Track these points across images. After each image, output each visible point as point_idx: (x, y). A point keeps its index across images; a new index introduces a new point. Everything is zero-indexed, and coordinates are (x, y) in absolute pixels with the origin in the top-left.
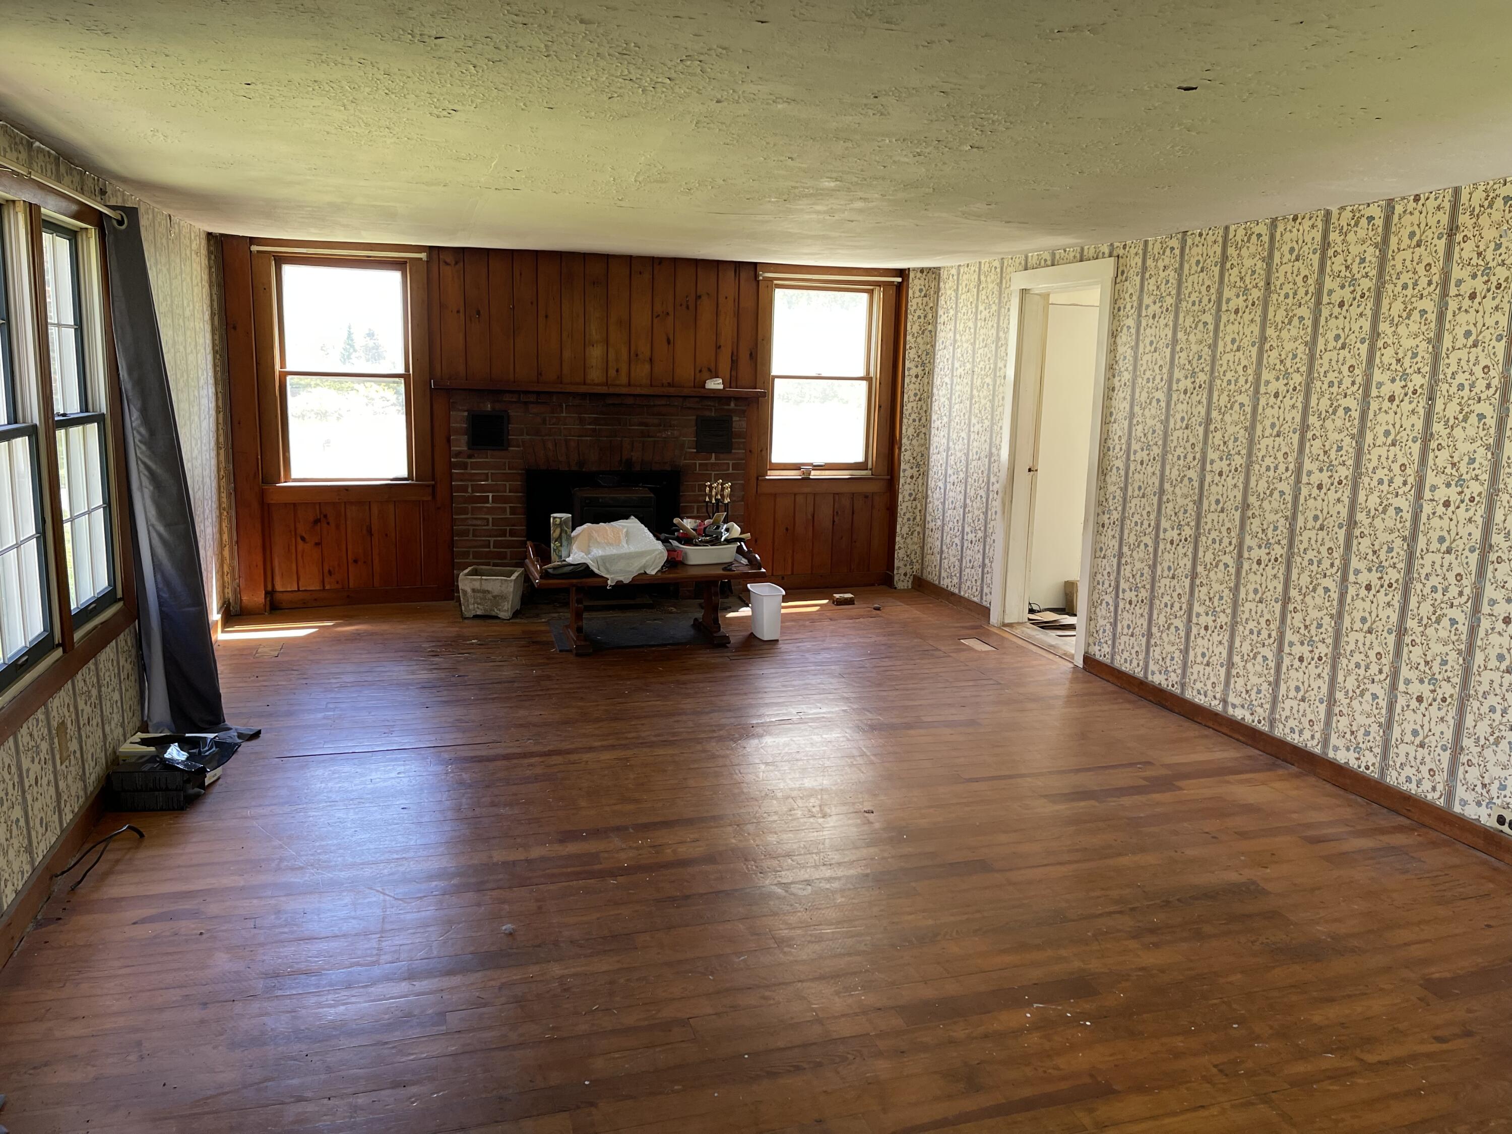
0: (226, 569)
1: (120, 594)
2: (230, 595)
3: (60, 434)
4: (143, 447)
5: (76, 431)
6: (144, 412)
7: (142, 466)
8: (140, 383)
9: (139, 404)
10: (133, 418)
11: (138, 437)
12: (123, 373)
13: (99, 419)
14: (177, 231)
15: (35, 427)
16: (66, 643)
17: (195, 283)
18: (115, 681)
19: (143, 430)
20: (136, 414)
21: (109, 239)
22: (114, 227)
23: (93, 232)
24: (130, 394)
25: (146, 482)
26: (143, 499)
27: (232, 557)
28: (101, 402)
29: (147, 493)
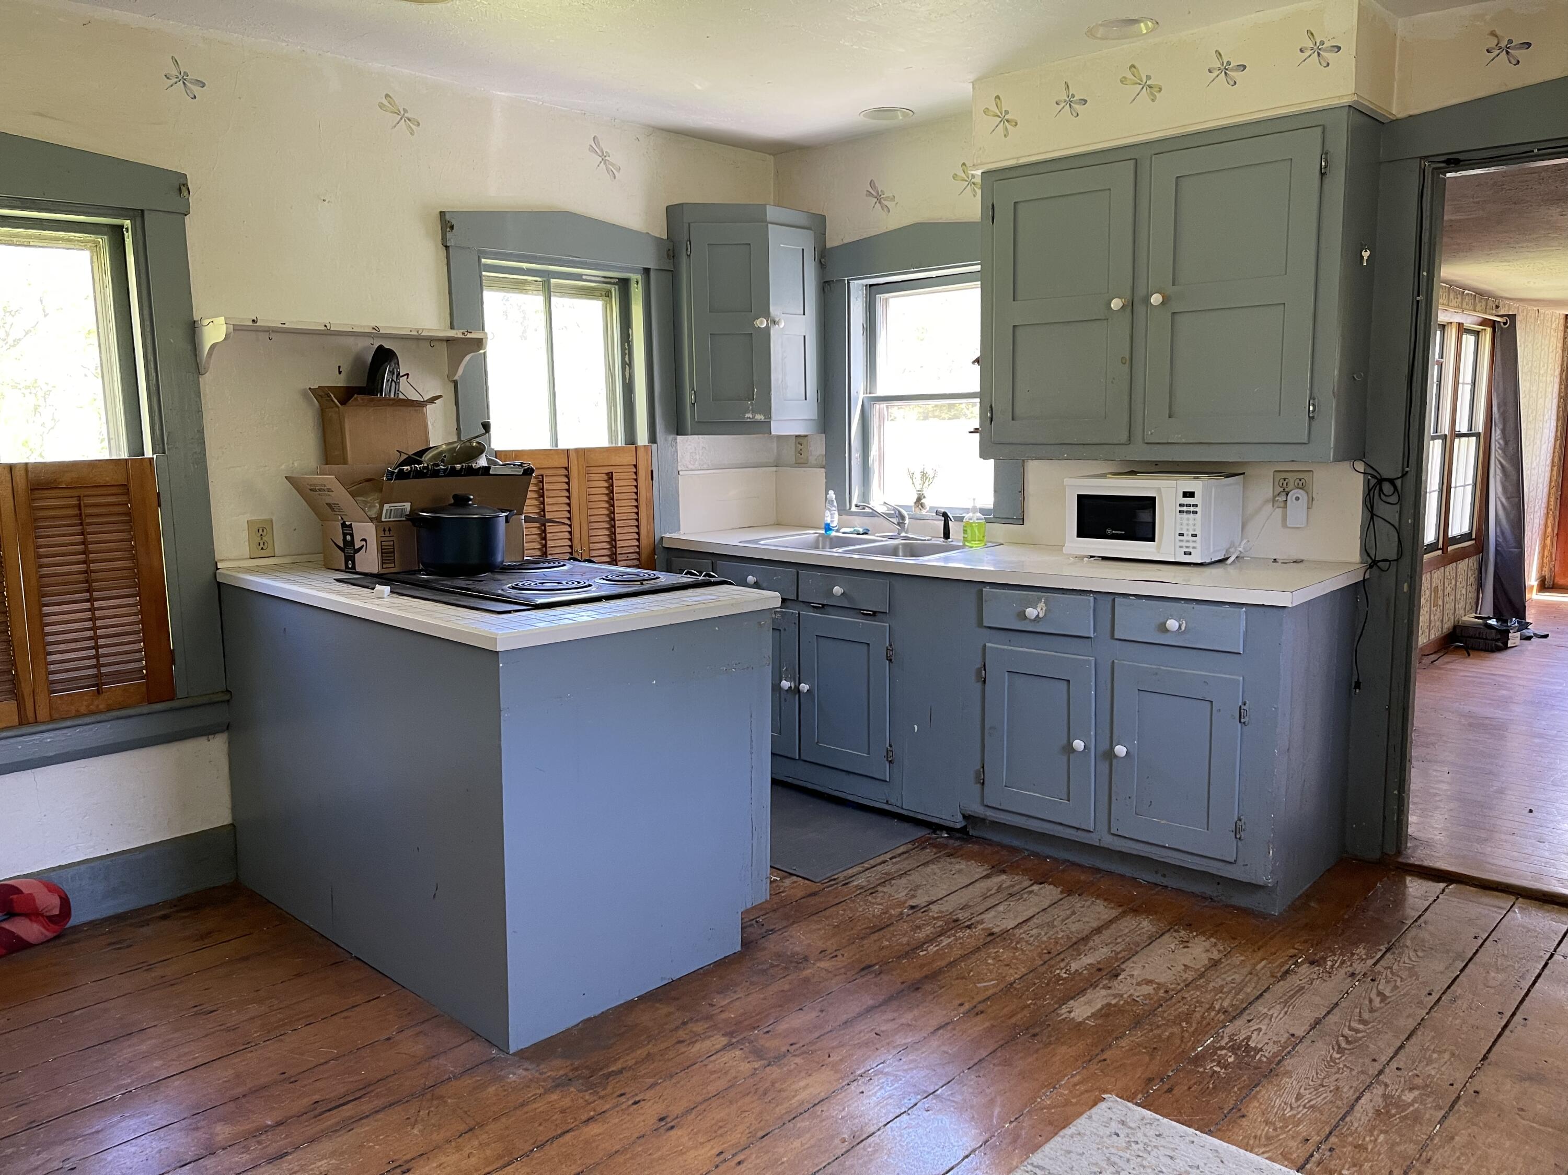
0: (1546, 553)
1: (1474, 537)
2: (1547, 573)
3: (1457, 440)
4: (1500, 452)
5: (1464, 440)
6: (1503, 431)
7: (1497, 462)
8: (1503, 415)
9: (1501, 426)
10: (1497, 434)
11: (1498, 445)
12: (1495, 409)
13: (1478, 435)
14: (1542, 318)
15: (1446, 435)
16: (1444, 549)
17: (1550, 350)
18: (1464, 583)
19: (1501, 442)
20: (1498, 432)
21: (1498, 334)
22: (1502, 327)
23: (1489, 330)
24: (1497, 421)
25: (1499, 472)
26: (1495, 482)
27: (1552, 546)
28: (1480, 427)
29: (1498, 478)
